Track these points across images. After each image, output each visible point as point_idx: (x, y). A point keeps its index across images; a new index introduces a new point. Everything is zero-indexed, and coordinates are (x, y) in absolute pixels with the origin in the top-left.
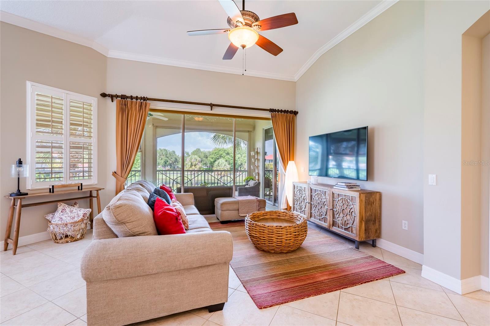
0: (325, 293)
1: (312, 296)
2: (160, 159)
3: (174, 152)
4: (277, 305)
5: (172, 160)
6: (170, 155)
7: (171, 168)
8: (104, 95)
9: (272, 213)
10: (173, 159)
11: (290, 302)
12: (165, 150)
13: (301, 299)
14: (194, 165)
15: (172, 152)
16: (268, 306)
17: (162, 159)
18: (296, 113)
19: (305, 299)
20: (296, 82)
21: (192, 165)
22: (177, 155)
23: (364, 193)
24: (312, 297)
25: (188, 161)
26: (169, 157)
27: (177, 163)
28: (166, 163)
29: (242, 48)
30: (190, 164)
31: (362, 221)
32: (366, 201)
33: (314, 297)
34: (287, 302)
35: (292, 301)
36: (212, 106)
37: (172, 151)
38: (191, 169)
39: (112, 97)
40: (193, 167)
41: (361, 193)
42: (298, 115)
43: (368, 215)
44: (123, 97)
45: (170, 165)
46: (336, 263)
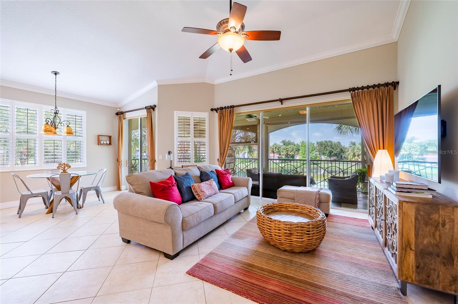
0: (246, 298)
1: (231, 291)
2: (326, 150)
3: (340, 143)
4: (198, 278)
5: (337, 150)
6: (336, 146)
7: (337, 158)
8: (212, 110)
9: (303, 207)
10: (339, 150)
11: (210, 283)
12: (330, 141)
13: (219, 287)
14: (357, 155)
15: (337, 144)
16: (192, 275)
17: (327, 150)
18: (395, 85)
19: (223, 289)
20: (397, 42)
21: (354, 155)
22: (343, 146)
23: (414, 203)
24: (231, 293)
25: (350, 152)
26: (334, 148)
27: (342, 153)
28: (331, 154)
29: (230, 52)
30: (352, 154)
31: (408, 249)
32: (419, 217)
33: (233, 293)
34: (207, 282)
35: (211, 283)
36: (281, 101)
37: (338, 142)
38: (353, 160)
39: (216, 110)
40: (356, 157)
41: (404, 201)
42: (400, 86)
43: (425, 242)
44: (222, 108)
45: (336, 155)
46: (323, 287)
